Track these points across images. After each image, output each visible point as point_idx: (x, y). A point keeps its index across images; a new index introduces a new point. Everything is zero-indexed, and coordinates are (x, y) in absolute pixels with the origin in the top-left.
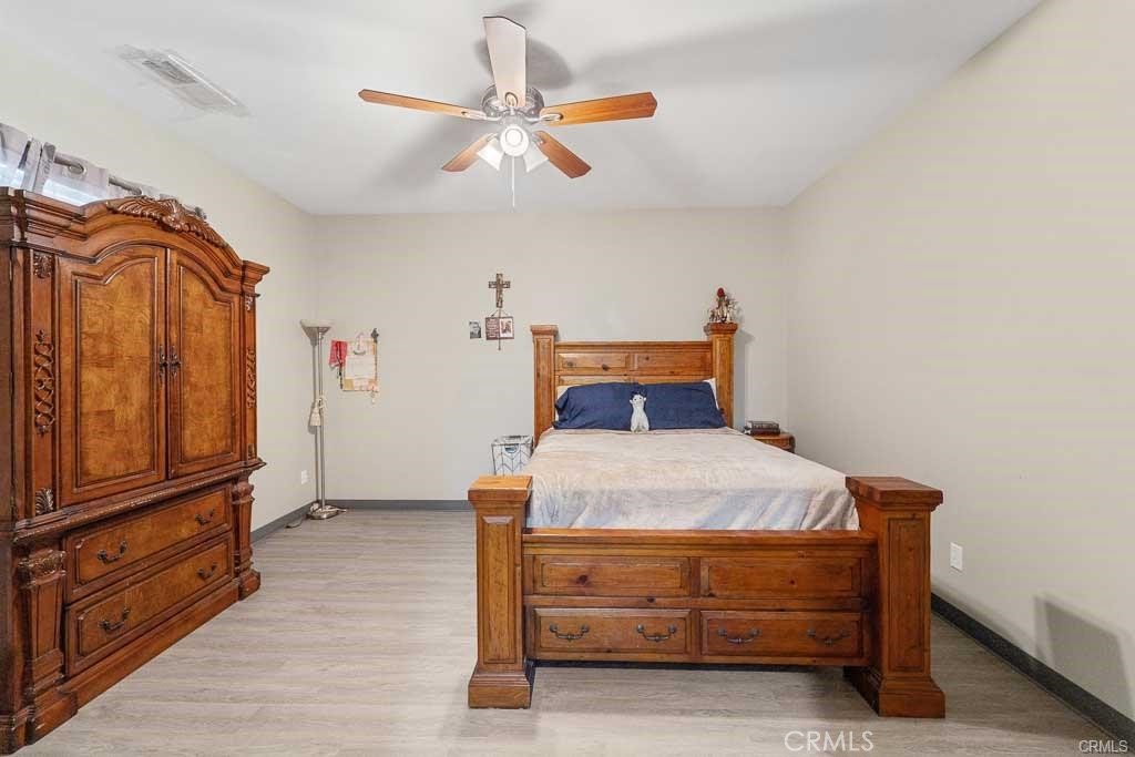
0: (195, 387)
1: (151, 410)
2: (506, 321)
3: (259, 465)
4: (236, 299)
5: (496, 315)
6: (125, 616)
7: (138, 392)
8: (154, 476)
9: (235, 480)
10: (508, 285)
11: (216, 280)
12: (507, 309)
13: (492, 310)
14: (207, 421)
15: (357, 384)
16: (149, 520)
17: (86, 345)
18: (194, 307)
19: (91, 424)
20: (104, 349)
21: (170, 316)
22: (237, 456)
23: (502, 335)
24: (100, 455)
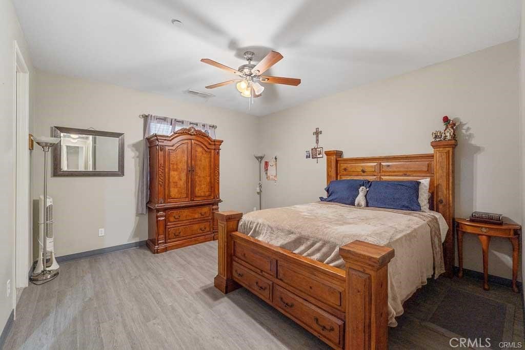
0: (199, 177)
1: (187, 182)
2: (319, 149)
3: (220, 201)
4: (213, 151)
5: (316, 147)
6: (179, 233)
7: (184, 177)
8: (187, 200)
9: (213, 204)
10: (321, 132)
11: (206, 146)
12: (320, 145)
13: (314, 145)
14: (203, 186)
15: (271, 177)
16: (187, 210)
17: (171, 166)
18: (199, 155)
19: (172, 185)
20: (175, 167)
21: (192, 157)
22: (212, 198)
23: (318, 156)
24: (174, 192)
